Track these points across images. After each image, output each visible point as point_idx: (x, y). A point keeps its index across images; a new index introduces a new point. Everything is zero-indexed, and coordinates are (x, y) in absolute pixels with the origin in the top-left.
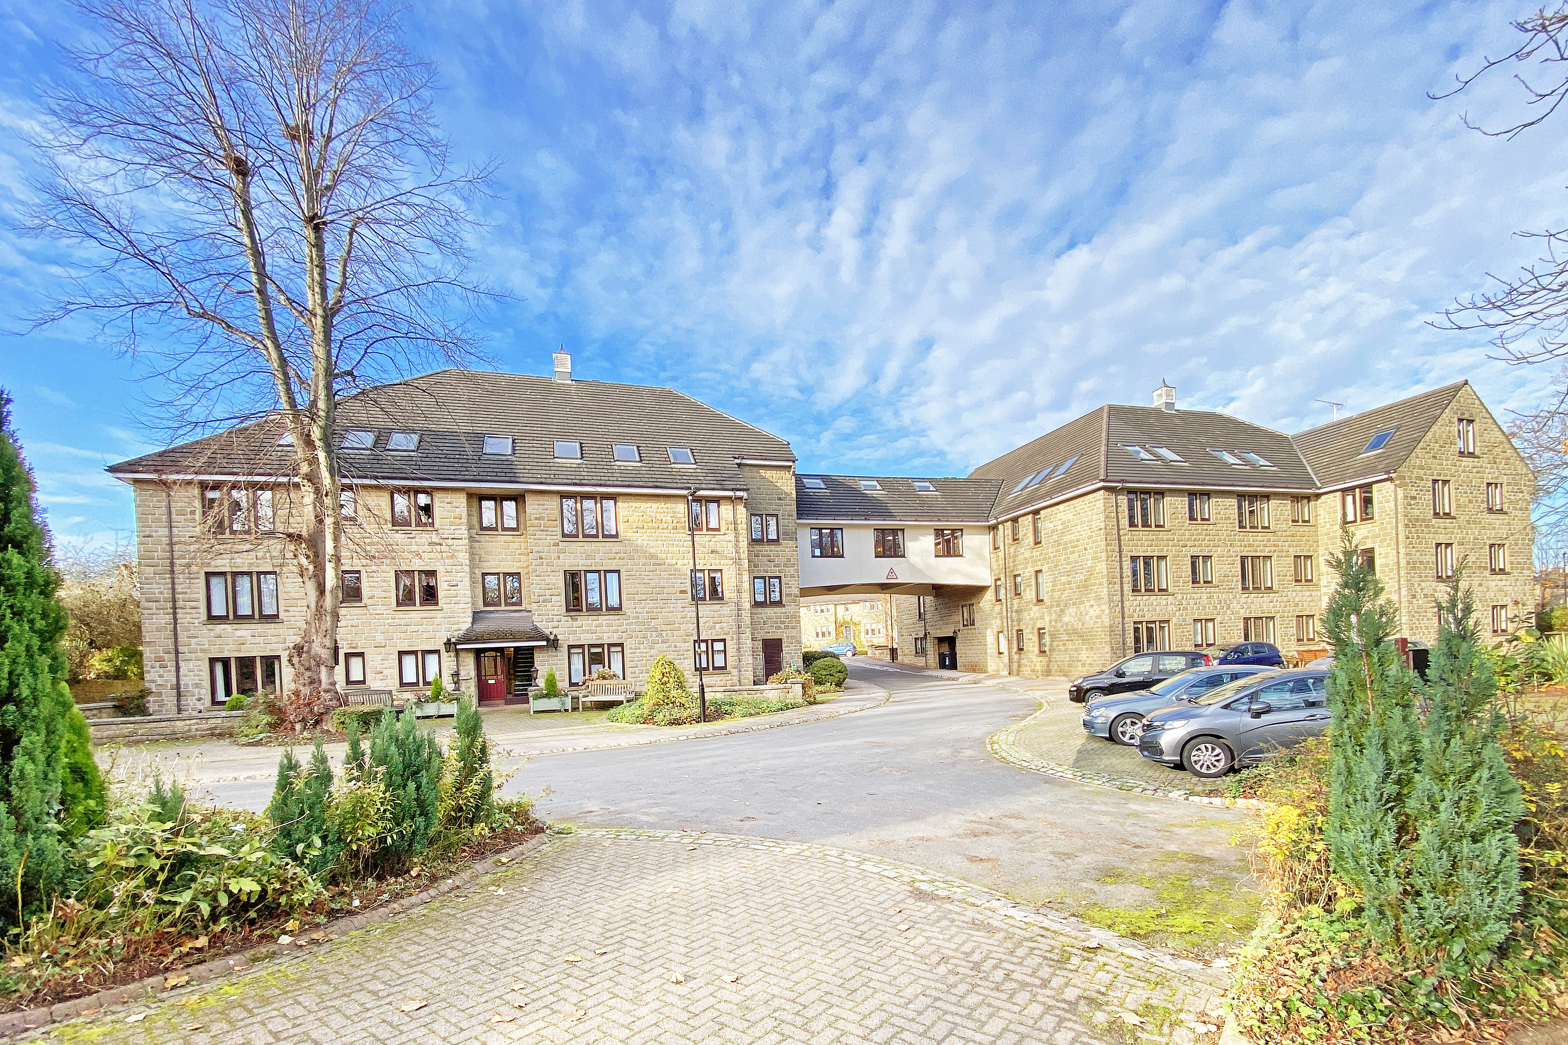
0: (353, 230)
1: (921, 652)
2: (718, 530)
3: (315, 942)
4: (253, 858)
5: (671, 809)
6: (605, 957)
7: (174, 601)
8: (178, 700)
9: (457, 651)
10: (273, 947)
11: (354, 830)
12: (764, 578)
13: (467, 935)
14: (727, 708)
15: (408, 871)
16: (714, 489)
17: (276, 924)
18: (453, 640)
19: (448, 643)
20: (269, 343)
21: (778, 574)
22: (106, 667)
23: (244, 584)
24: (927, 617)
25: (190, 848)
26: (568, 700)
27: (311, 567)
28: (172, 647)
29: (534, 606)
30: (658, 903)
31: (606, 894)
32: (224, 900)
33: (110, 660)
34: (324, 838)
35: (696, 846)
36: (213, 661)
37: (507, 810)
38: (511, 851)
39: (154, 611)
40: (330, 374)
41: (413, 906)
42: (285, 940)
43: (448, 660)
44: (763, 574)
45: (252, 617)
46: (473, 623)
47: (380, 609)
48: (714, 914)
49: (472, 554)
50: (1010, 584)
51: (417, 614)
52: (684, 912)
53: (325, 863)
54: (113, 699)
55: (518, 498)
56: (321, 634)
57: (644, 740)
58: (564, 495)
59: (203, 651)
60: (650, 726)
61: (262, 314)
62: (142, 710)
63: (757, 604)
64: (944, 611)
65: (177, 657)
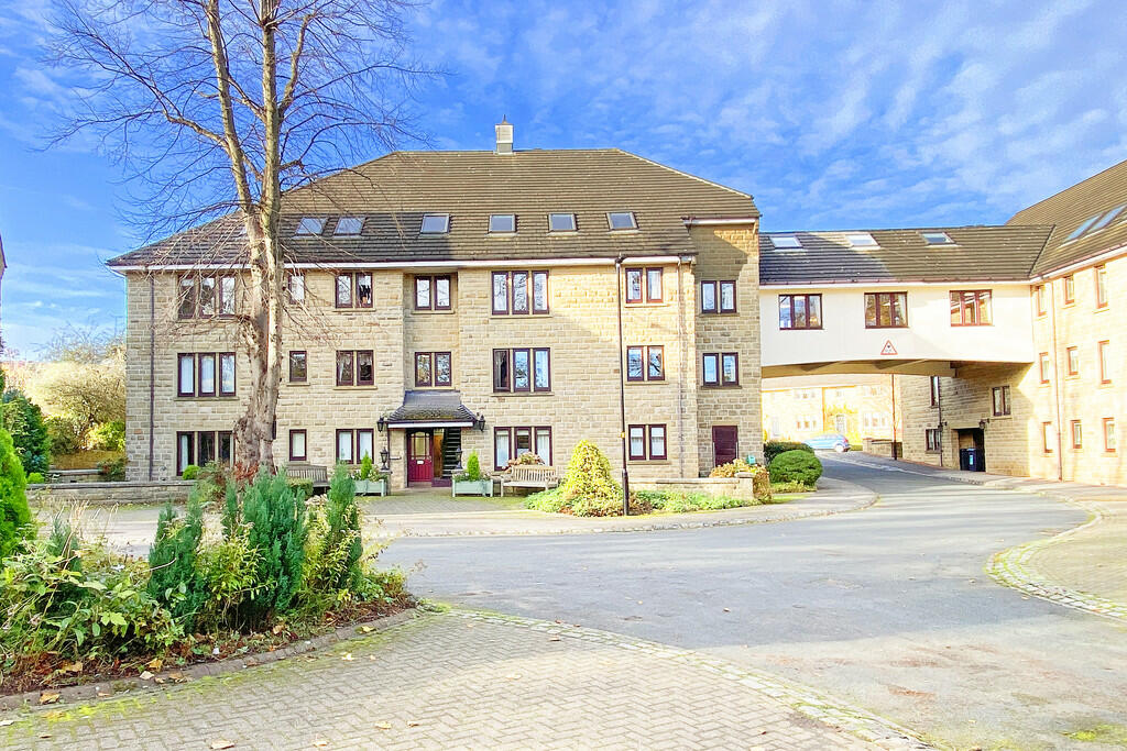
0: (304, 29)
1: (934, 447)
2: (660, 301)
3: (173, 682)
4: (123, 595)
5: (552, 599)
6: (416, 729)
7: (152, 379)
8: (151, 470)
9: (389, 430)
10: (135, 681)
11: (219, 582)
12: (716, 355)
13: (300, 691)
14: (657, 501)
15: (271, 629)
16: (656, 255)
17: (142, 660)
18: (386, 419)
19: (381, 422)
20: (229, 140)
21: (735, 351)
22: (102, 439)
23: (208, 363)
24: (944, 402)
25: (72, 580)
26: (490, 484)
27: (257, 347)
28: (148, 421)
29: (461, 387)
30: (493, 687)
31: (446, 672)
32: (96, 631)
33: (105, 433)
34: (191, 587)
35: (560, 638)
36: (180, 434)
37: (379, 581)
38: (376, 622)
39: (137, 388)
40: (278, 167)
41: (269, 661)
42: (147, 675)
43: (380, 439)
44: (715, 350)
45: (214, 394)
46: (404, 403)
47: (322, 388)
48: (545, 705)
49: (406, 334)
50: (1062, 357)
51: (354, 394)
52: (515, 698)
53: (190, 610)
54: (99, 466)
55: (451, 276)
56: (262, 409)
57: (554, 529)
58: (495, 271)
59: (173, 425)
60: (567, 515)
61: (224, 115)
62: (120, 476)
63: (708, 385)
64: (970, 395)
65: (152, 430)
